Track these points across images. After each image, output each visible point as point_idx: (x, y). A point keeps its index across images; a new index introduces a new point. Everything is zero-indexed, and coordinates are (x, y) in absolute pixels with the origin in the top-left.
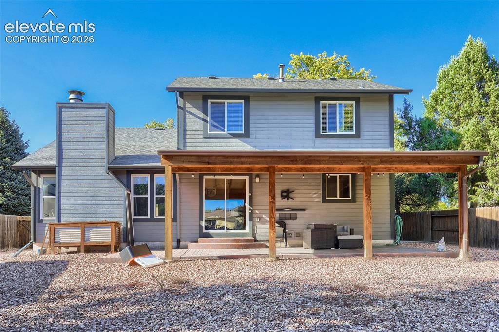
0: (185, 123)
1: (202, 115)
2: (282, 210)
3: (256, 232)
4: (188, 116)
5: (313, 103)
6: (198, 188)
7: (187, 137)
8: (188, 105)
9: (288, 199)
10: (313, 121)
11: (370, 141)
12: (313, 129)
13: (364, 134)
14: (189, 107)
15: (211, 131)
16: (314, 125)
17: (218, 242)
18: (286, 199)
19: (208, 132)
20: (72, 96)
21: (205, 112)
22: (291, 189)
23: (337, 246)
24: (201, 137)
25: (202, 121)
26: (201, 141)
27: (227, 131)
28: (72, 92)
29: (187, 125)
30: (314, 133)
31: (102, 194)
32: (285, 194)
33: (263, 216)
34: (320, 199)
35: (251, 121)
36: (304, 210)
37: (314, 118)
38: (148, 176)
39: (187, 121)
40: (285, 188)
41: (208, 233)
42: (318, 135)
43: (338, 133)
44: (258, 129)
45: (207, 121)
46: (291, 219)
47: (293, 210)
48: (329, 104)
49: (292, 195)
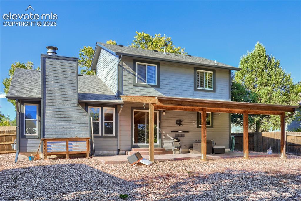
0: (122, 75)
1: (133, 72)
2: (177, 132)
3: (163, 145)
4: (124, 71)
5: (193, 70)
6: (130, 117)
7: (124, 84)
8: (124, 64)
9: (180, 125)
10: (193, 81)
11: (220, 95)
12: (193, 85)
13: (218, 90)
14: (125, 65)
15: (138, 82)
16: (193, 83)
17: (145, 151)
19: (137, 83)
20: (49, 50)
21: (135, 70)
22: (182, 119)
23: (213, 153)
24: (132, 85)
25: (133, 76)
26: (132, 87)
27: (148, 82)
28: (49, 48)
29: (124, 77)
30: (193, 88)
31: (74, 119)
32: (178, 122)
33: (167, 135)
34: (196, 126)
35: (160, 78)
36: (188, 132)
37: (193, 79)
38: (100, 108)
39: (124, 74)
40: (178, 119)
41: (137, 145)
42: (195, 89)
43: (205, 88)
44: (164, 83)
45: (135, 76)
46: (181, 137)
47: (183, 132)
48: (201, 72)
49: (182, 123)
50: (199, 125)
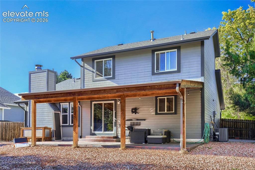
0: (84, 74)
1: (91, 68)
2: (131, 120)
3: (118, 133)
4: (86, 71)
5: (151, 54)
6: (90, 109)
7: (85, 81)
8: (85, 65)
9: (136, 114)
10: (151, 65)
11: (187, 74)
12: (151, 70)
13: (183, 69)
16: (151, 68)
18: (134, 113)
19: (95, 78)
20: (36, 68)
21: (93, 68)
22: (138, 107)
23: (146, 142)
24: (92, 81)
25: (92, 73)
26: (91, 83)
27: (104, 76)
28: (36, 66)
29: (85, 75)
30: (151, 72)
32: (134, 110)
34: (154, 113)
35: (116, 69)
36: (145, 120)
37: (151, 63)
38: (68, 103)
39: (85, 73)
40: (134, 107)
42: (153, 74)
43: (166, 71)
44: (119, 74)
45: (94, 72)
46: (137, 125)
47: (138, 120)
48: (161, 53)
49: (138, 111)
50: (158, 112)
